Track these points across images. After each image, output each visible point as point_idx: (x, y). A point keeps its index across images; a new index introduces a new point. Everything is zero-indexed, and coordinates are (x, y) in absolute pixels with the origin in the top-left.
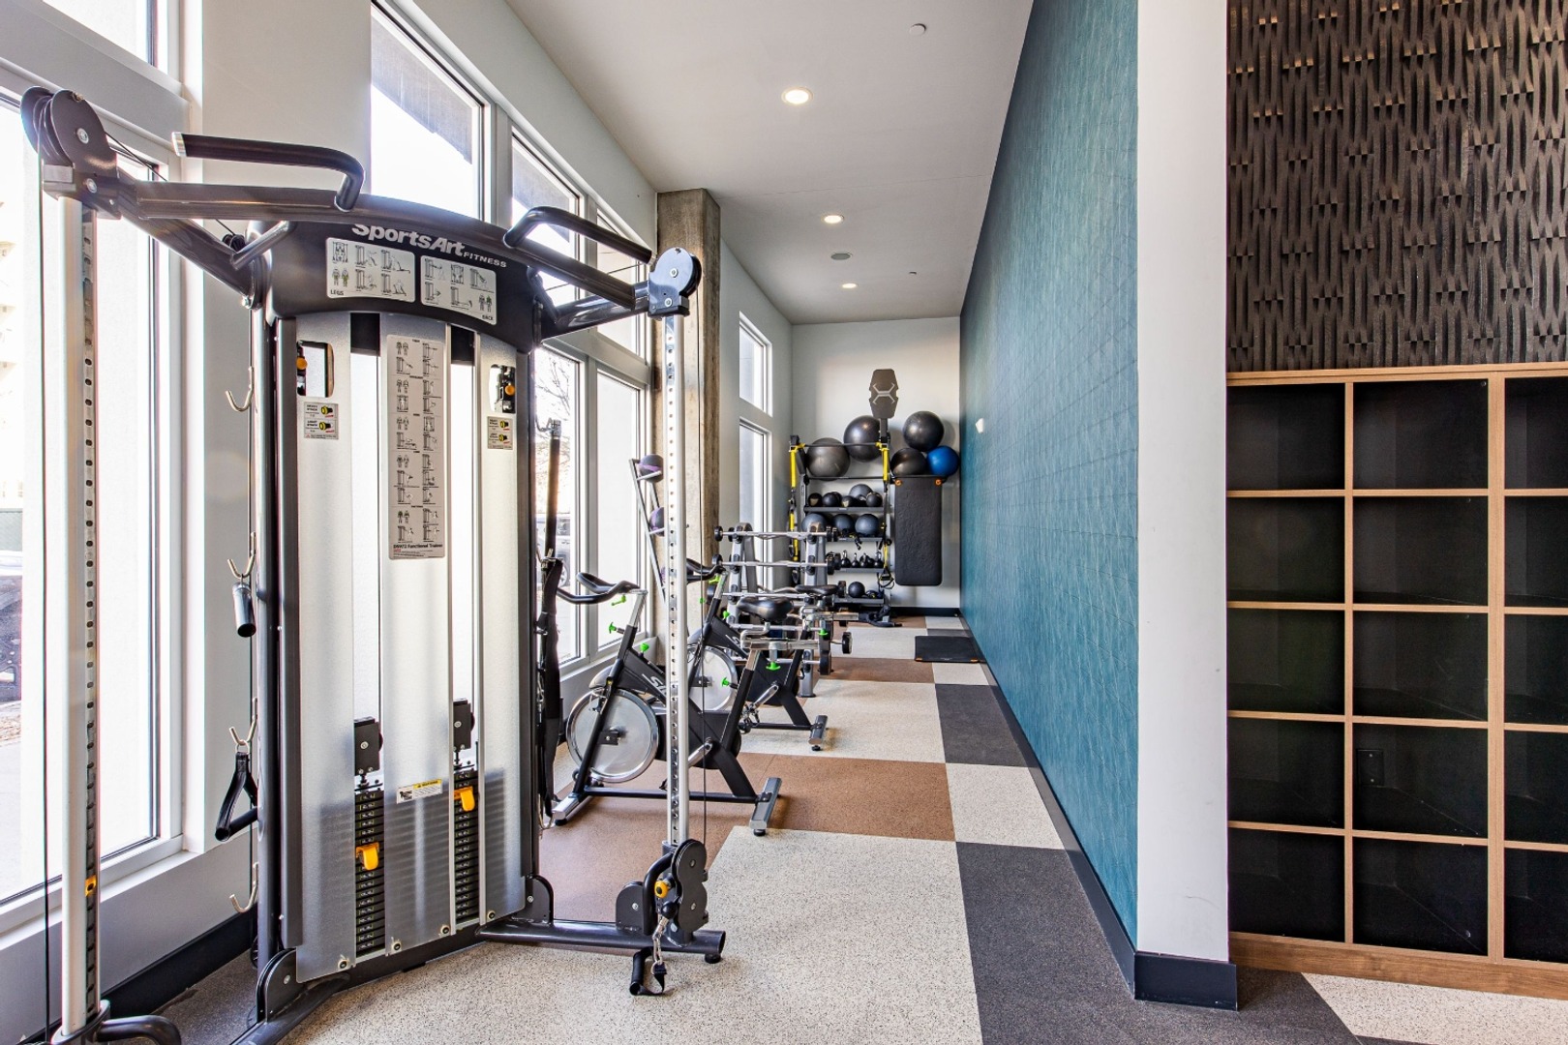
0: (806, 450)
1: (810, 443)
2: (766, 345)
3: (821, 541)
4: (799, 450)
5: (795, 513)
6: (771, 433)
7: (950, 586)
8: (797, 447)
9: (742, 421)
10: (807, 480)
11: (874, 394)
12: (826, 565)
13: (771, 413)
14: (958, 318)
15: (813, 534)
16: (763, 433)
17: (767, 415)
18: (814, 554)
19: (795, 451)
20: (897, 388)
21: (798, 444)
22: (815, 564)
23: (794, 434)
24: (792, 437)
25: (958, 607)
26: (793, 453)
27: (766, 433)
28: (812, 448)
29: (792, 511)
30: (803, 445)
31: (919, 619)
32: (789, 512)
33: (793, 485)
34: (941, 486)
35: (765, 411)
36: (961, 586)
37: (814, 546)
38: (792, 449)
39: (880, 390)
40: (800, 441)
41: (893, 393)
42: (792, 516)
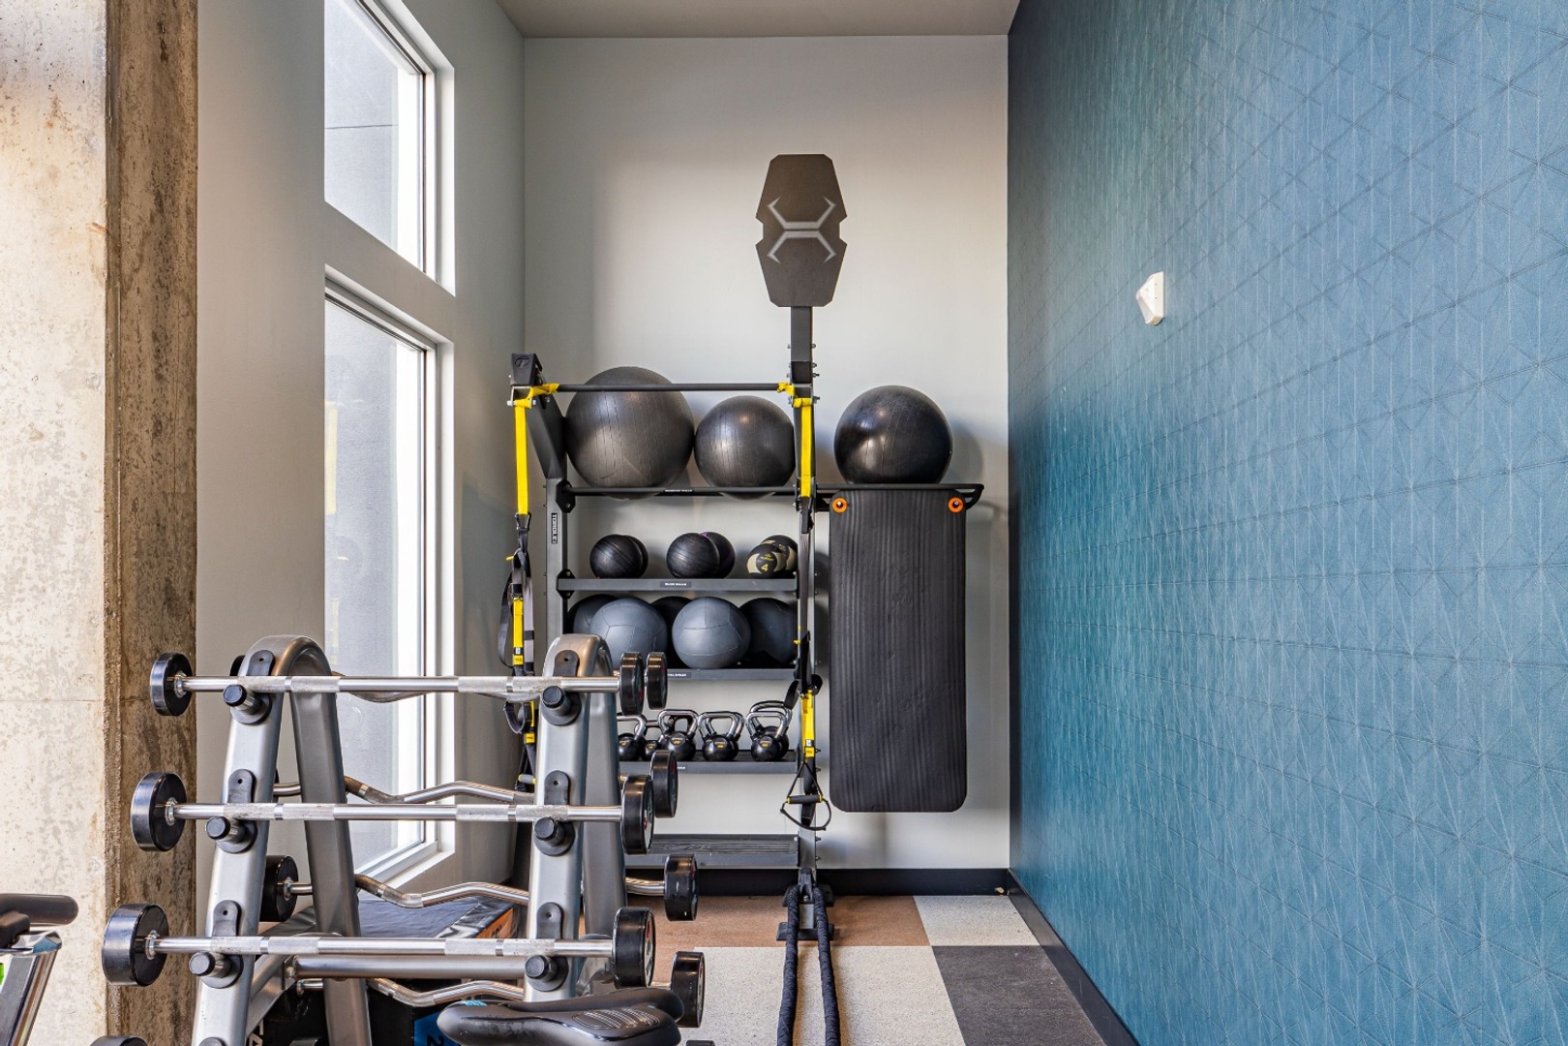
0: (564, 402)
1: (580, 380)
2: (436, 70)
3: (598, 708)
4: (541, 399)
5: (528, 595)
6: (450, 345)
7: (987, 805)
8: (532, 391)
9: (330, 281)
10: (566, 498)
11: (772, 231)
12: (618, 812)
13: (449, 283)
14: (1005, 38)
15: (565, 683)
16: (427, 346)
17: (436, 287)
18: (569, 767)
19: (527, 402)
20: (840, 213)
21: (536, 381)
22: (571, 812)
23: (528, 352)
24: (517, 360)
25: (1008, 867)
26: (521, 407)
27: (437, 346)
28: (584, 394)
29: (519, 589)
30: (553, 386)
31: (895, 907)
32: (509, 593)
33: (523, 508)
34: (963, 514)
35: (431, 273)
36: (1017, 807)
37: (570, 734)
38: (518, 395)
39: (788, 219)
40: (543, 374)
41: (831, 230)
42: (518, 606)
